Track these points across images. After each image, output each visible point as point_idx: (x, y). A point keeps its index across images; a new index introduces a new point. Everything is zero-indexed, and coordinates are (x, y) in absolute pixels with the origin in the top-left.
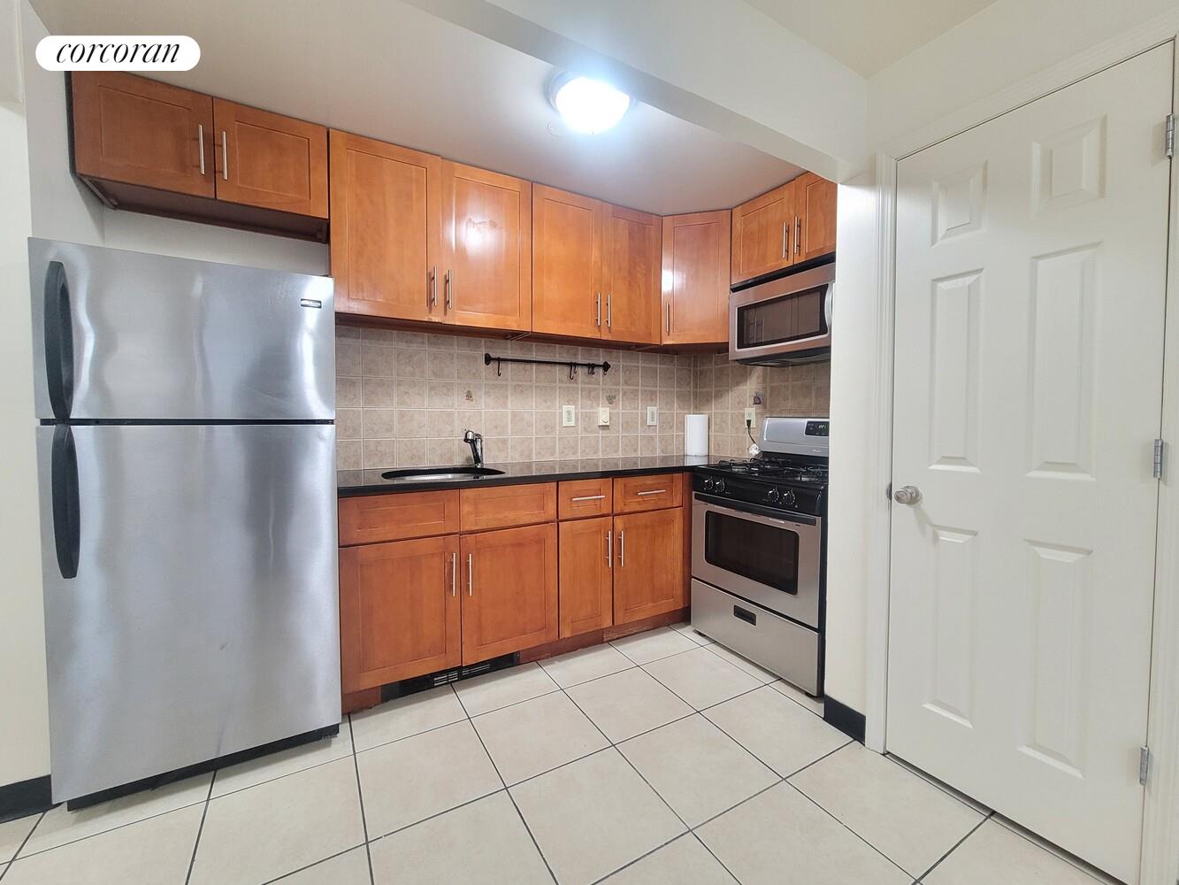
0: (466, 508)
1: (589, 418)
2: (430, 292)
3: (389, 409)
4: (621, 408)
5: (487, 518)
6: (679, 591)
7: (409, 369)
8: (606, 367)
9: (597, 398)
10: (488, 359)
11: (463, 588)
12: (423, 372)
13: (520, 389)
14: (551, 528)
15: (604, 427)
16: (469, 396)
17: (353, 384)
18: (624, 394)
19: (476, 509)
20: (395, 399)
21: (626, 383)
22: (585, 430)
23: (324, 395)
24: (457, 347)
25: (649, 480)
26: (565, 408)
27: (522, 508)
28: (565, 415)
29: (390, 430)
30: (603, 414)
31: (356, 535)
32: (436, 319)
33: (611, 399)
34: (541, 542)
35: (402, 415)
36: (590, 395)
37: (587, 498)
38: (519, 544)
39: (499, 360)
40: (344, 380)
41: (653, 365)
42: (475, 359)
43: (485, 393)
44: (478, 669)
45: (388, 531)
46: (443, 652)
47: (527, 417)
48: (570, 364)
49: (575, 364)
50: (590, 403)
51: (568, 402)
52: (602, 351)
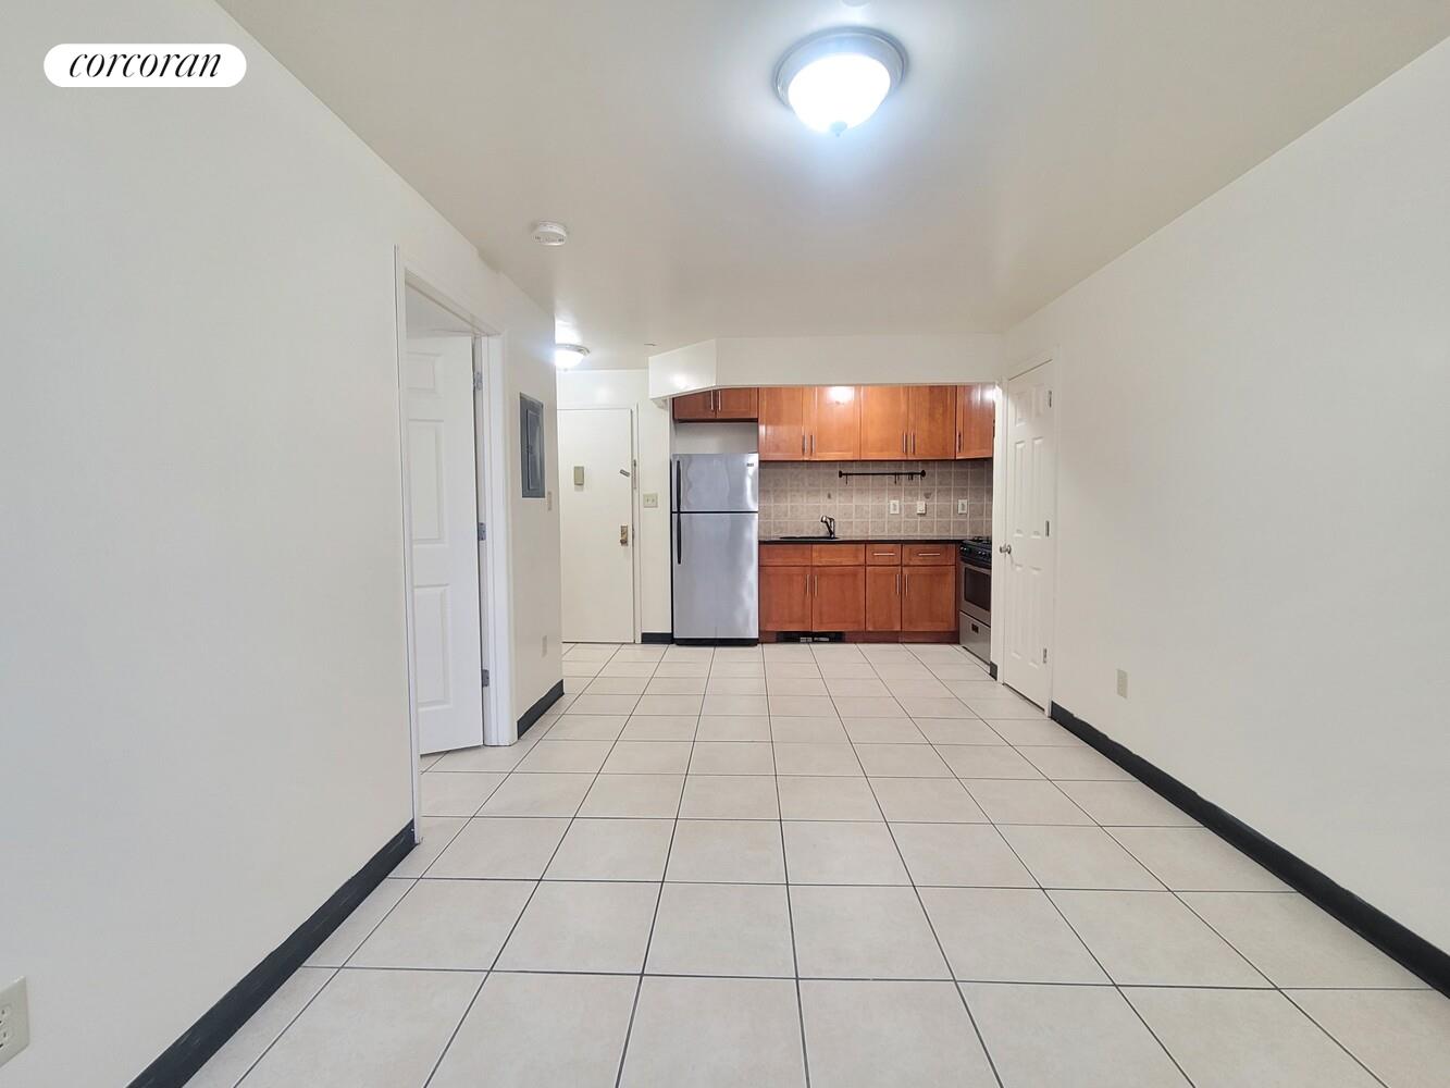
0: (814, 554)
1: (910, 509)
2: (803, 445)
3: (786, 504)
4: (935, 502)
5: (825, 561)
6: (953, 620)
7: (796, 483)
8: (923, 474)
9: (916, 495)
10: (841, 474)
11: (812, 593)
12: (804, 484)
13: (861, 491)
14: (862, 570)
15: (921, 514)
16: (829, 496)
17: (768, 491)
18: (939, 491)
19: (821, 556)
20: (789, 500)
21: (941, 484)
22: (907, 516)
23: (754, 499)
24: (823, 470)
25: (928, 547)
26: (892, 502)
27: (845, 558)
28: (892, 507)
29: (786, 516)
30: (920, 506)
31: (766, 562)
32: (806, 459)
33: (927, 496)
34: (855, 575)
35: (792, 507)
36: (912, 493)
37: (883, 555)
38: (842, 575)
39: (847, 474)
40: (763, 490)
41: (964, 470)
42: (833, 475)
43: (840, 495)
44: (822, 639)
45: (779, 561)
46: (803, 622)
47: (865, 508)
48: (895, 474)
49: (899, 474)
50: (910, 498)
51: (894, 499)
52: (920, 463)
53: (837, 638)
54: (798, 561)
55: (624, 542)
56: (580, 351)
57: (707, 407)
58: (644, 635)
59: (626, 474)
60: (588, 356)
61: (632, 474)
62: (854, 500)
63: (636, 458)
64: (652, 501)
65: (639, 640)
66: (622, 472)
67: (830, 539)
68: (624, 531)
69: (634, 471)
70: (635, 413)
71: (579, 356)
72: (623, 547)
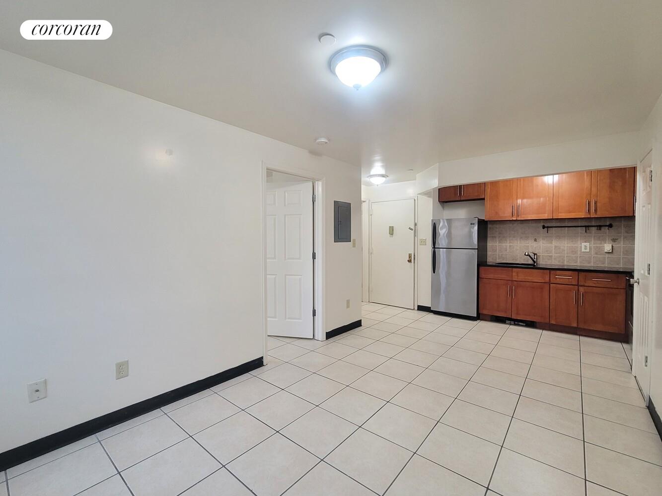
0: (514, 274)
2: (513, 211)
4: (622, 244)
5: (521, 278)
8: (610, 226)
9: (604, 240)
10: (544, 227)
11: (512, 296)
14: (547, 286)
15: (608, 253)
16: (535, 240)
18: (625, 237)
21: (627, 233)
22: (596, 254)
24: (532, 225)
26: (583, 244)
33: (614, 240)
34: (542, 289)
36: (600, 239)
37: (563, 278)
38: (533, 288)
39: (548, 227)
42: (538, 228)
43: (543, 239)
44: (520, 324)
45: (491, 276)
46: (506, 312)
47: (562, 248)
48: (586, 226)
49: (588, 226)
50: (599, 242)
51: (585, 242)
52: (608, 219)
53: (531, 324)
54: (504, 276)
55: (410, 261)
56: (383, 177)
57: (456, 194)
58: (419, 306)
59: (412, 229)
60: (387, 178)
61: (415, 229)
62: (553, 242)
63: (416, 222)
64: (423, 242)
65: (416, 308)
66: (410, 228)
67: (533, 266)
68: (410, 257)
69: (415, 227)
70: (416, 201)
71: (384, 179)
72: (410, 264)
